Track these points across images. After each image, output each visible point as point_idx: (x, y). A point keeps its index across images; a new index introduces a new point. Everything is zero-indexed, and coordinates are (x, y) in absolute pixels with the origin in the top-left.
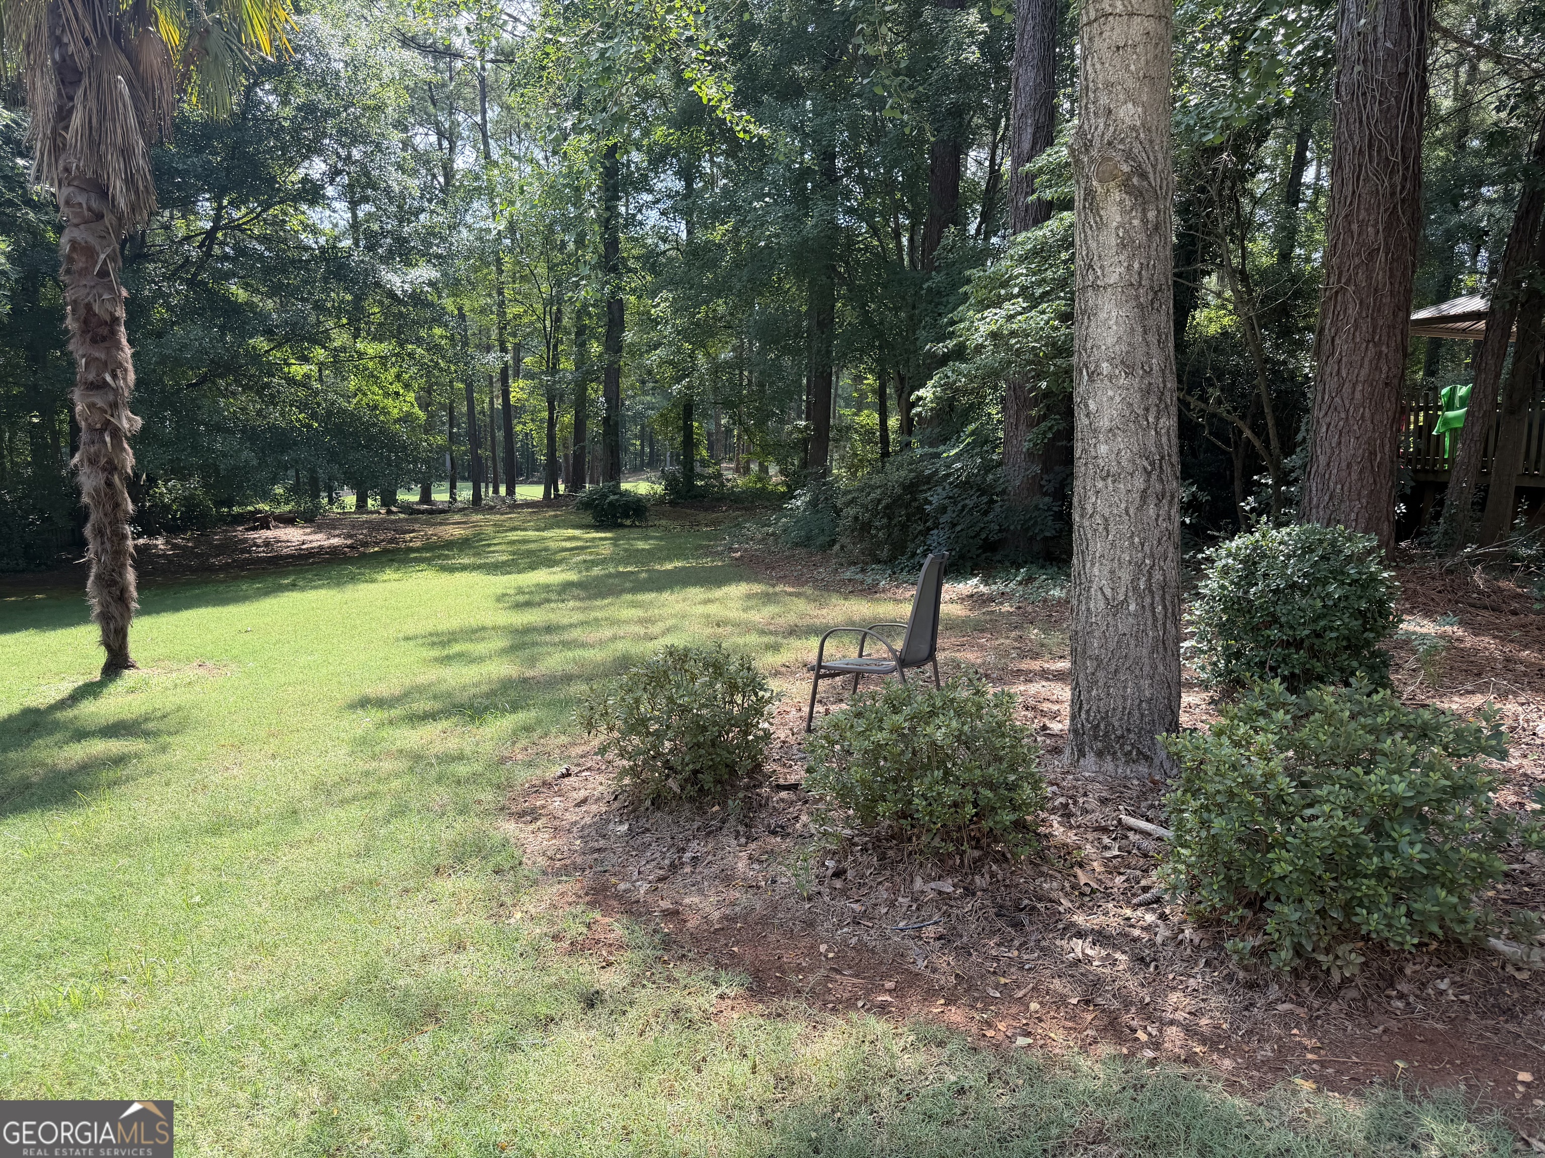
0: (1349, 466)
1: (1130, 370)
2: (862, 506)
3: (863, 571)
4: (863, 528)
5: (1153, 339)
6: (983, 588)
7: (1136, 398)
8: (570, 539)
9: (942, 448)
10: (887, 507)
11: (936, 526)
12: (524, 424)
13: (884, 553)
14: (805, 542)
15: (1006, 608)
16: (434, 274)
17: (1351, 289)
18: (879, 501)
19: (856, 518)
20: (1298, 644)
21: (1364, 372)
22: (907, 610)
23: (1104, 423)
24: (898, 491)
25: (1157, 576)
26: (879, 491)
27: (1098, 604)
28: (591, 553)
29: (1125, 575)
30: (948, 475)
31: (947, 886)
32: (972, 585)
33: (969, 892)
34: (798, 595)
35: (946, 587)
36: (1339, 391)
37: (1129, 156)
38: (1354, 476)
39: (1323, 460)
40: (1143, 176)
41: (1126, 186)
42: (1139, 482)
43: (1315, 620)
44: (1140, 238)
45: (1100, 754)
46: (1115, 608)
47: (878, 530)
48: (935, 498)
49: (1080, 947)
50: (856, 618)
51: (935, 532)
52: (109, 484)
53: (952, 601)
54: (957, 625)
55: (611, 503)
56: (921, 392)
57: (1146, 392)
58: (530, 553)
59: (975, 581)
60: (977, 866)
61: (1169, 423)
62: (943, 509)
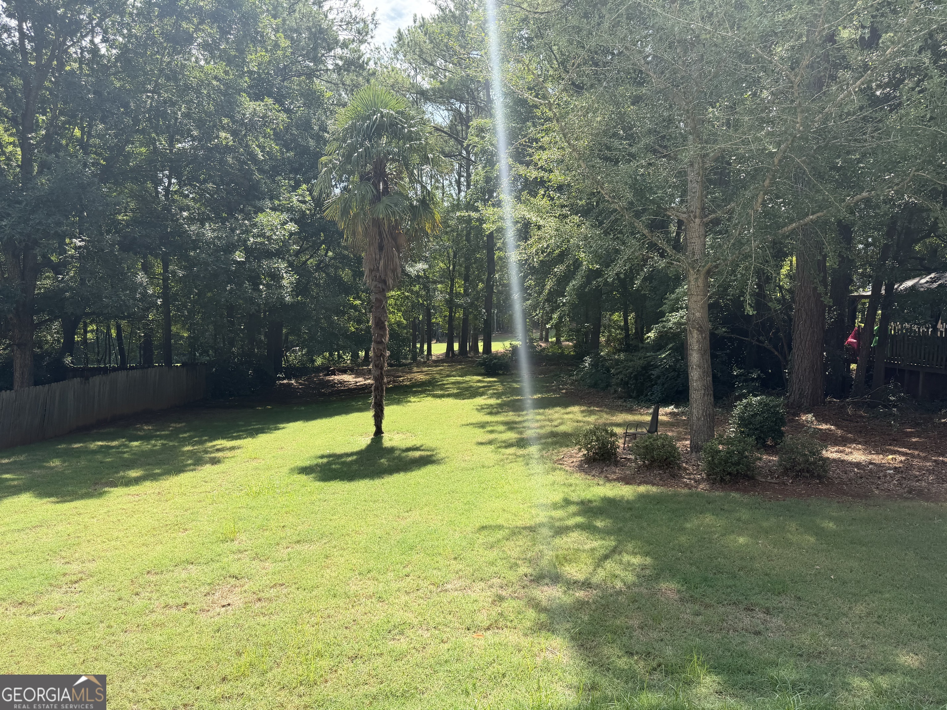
0: (805, 370)
1: (700, 367)
2: (624, 375)
3: (625, 401)
4: (624, 384)
5: (705, 361)
6: (675, 410)
7: (701, 374)
8: (479, 381)
9: (658, 353)
10: (635, 375)
11: (656, 384)
12: (436, 318)
13: (634, 394)
14: (595, 385)
15: (684, 418)
16: (426, 266)
17: (803, 309)
18: (632, 373)
19: (622, 380)
20: (756, 429)
21: (809, 337)
22: (649, 418)
23: (695, 378)
24: (639, 369)
25: (708, 412)
26: (631, 369)
27: (695, 418)
28: (494, 389)
29: (701, 412)
30: (660, 365)
31: (661, 472)
32: (671, 409)
33: (665, 473)
34: (601, 411)
35: (660, 409)
36: (801, 344)
37: (698, 323)
38: (807, 373)
39: (796, 367)
40: (701, 328)
41: (698, 330)
42: (703, 392)
43: (761, 423)
44: (701, 340)
45: (696, 452)
46: (699, 419)
47: (631, 385)
48: (656, 372)
49: (685, 480)
50: (627, 420)
51: (656, 386)
52: (381, 373)
53: (663, 415)
54: (665, 424)
55: (494, 364)
56: (649, 334)
57: (704, 372)
58: (467, 389)
59: (672, 407)
60: (667, 469)
61: (710, 379)
62: (658, 377)
